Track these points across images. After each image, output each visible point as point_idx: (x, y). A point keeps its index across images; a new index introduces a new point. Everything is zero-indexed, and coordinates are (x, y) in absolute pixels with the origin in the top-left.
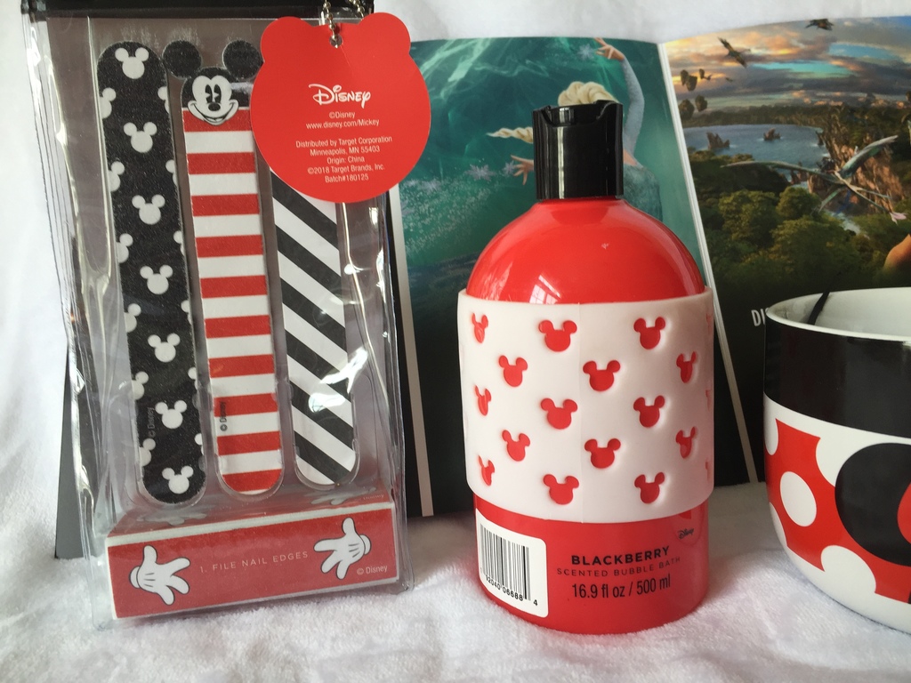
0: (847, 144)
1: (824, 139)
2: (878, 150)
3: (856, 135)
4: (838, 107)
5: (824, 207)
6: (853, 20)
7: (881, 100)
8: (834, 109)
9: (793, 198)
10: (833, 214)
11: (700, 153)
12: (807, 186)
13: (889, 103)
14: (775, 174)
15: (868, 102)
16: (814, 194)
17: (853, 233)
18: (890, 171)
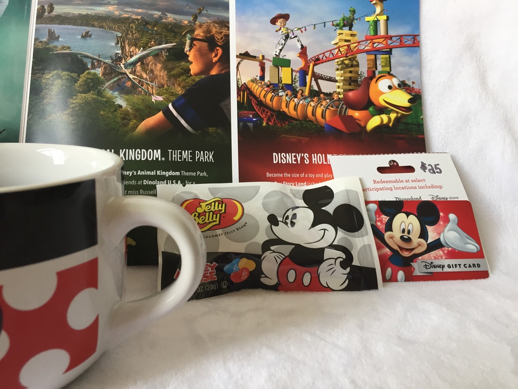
0: (136, 45)
1: (120, 41)
2: (157, 52)
3: (144, 40)
4: (137, 20)
5: (107, 87)
7: (171, 18)
8: (133, 21)
9: (88, 78)
10: (111, 92)
11: (41, 42)
12: (99, 71)
13: (176, 20)
14: (82, 61)
15: (161, 18)
16: (102, 77)
17: (120, 106)
18: (162, 67)
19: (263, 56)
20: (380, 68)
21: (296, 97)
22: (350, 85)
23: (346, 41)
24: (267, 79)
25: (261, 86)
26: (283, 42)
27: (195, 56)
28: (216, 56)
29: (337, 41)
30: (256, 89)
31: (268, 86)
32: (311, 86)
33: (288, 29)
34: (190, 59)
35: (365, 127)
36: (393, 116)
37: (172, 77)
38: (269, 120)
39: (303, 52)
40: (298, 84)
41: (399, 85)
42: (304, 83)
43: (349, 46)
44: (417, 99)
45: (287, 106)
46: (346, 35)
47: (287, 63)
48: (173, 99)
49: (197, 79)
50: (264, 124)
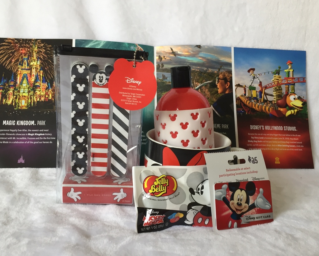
0: (198, 82)
2: (206, 84)
3: (201, 80)
4: (198, 71)
6: (208, 46)
7: (210, 70)
13: (212, 71)
15: (207, 70)
18: (208, 91)
19: (245, 86)
20: (290, 91)
21: (258, 102)
22: (279, 97)
23: (277, 79)
24: (247, 95)
25: (245, 98)
26: (253, 80)
27: (220, 86)
28: (227, 86)
29: (273, 79)
30: (243, 99)
31: (247, 98)
32: (264, 98)
33: (254, 74)
34: (218, 87)
35: (285, 115)
36: (296, 111)
37: (212, 94)
38: (248, 112)
39: (260, 84)
40: (259, 97)
41: (298, 98)
42: (261, 97)
43: (278, 82)
44: (305, 104)
45: (255, 106)
46: (277, 77)
47: (254, 88)
48: (213, 103)
49: (221, 95)
50: (247, 113)
